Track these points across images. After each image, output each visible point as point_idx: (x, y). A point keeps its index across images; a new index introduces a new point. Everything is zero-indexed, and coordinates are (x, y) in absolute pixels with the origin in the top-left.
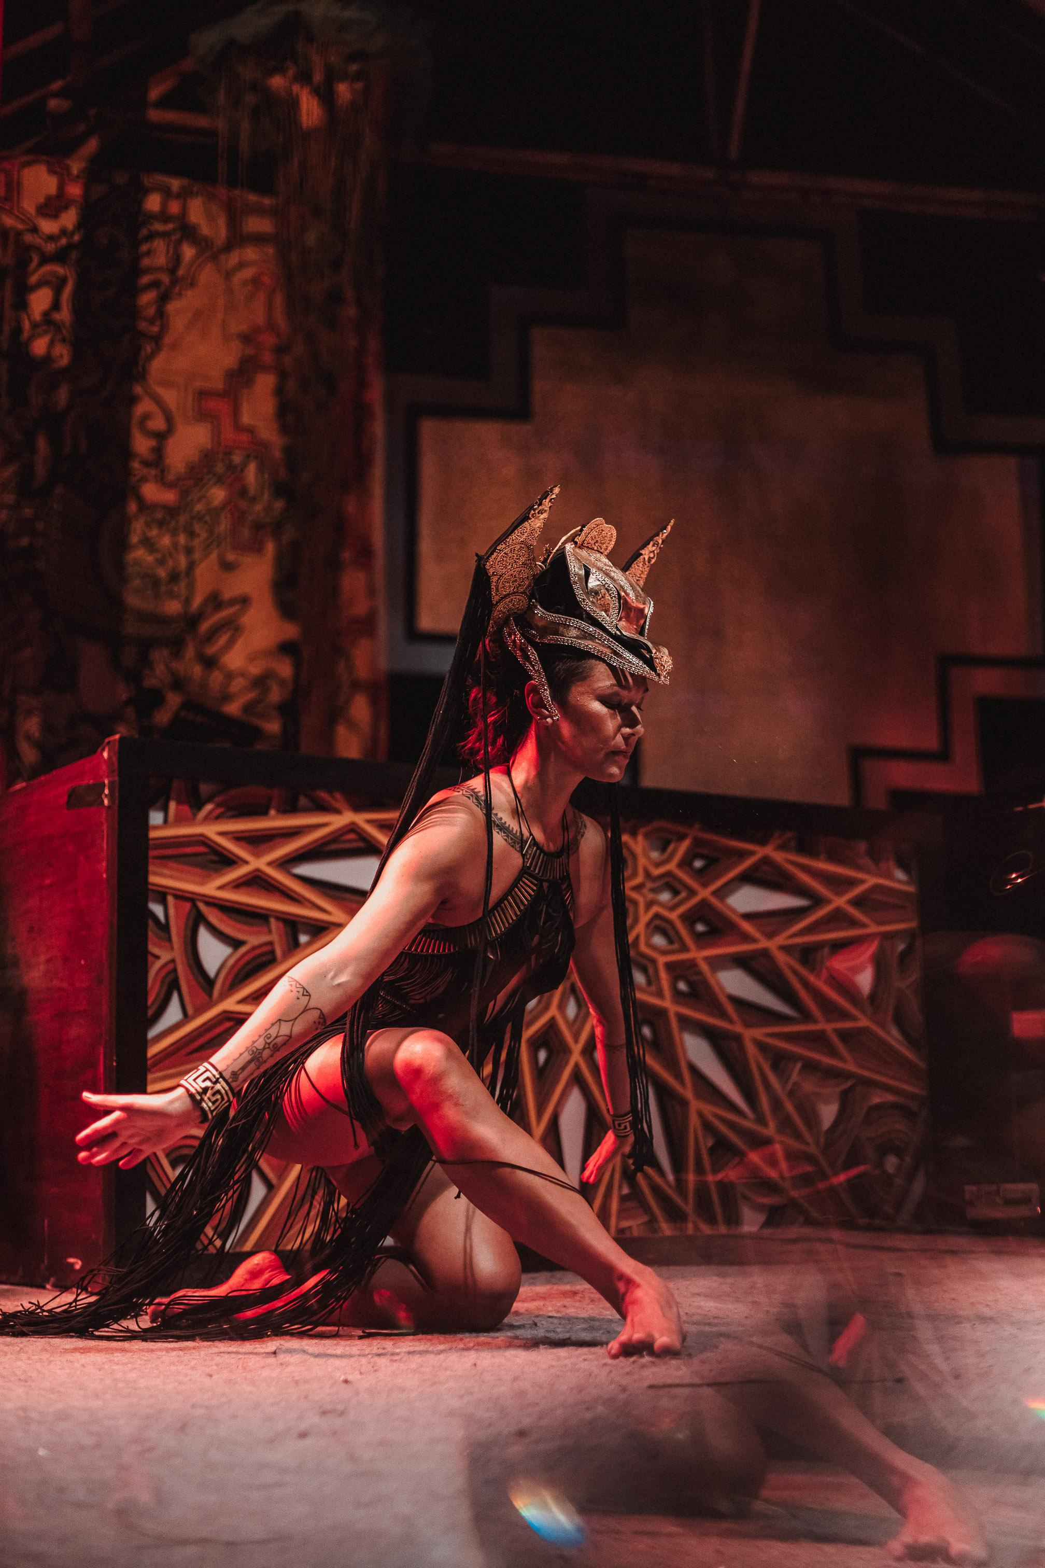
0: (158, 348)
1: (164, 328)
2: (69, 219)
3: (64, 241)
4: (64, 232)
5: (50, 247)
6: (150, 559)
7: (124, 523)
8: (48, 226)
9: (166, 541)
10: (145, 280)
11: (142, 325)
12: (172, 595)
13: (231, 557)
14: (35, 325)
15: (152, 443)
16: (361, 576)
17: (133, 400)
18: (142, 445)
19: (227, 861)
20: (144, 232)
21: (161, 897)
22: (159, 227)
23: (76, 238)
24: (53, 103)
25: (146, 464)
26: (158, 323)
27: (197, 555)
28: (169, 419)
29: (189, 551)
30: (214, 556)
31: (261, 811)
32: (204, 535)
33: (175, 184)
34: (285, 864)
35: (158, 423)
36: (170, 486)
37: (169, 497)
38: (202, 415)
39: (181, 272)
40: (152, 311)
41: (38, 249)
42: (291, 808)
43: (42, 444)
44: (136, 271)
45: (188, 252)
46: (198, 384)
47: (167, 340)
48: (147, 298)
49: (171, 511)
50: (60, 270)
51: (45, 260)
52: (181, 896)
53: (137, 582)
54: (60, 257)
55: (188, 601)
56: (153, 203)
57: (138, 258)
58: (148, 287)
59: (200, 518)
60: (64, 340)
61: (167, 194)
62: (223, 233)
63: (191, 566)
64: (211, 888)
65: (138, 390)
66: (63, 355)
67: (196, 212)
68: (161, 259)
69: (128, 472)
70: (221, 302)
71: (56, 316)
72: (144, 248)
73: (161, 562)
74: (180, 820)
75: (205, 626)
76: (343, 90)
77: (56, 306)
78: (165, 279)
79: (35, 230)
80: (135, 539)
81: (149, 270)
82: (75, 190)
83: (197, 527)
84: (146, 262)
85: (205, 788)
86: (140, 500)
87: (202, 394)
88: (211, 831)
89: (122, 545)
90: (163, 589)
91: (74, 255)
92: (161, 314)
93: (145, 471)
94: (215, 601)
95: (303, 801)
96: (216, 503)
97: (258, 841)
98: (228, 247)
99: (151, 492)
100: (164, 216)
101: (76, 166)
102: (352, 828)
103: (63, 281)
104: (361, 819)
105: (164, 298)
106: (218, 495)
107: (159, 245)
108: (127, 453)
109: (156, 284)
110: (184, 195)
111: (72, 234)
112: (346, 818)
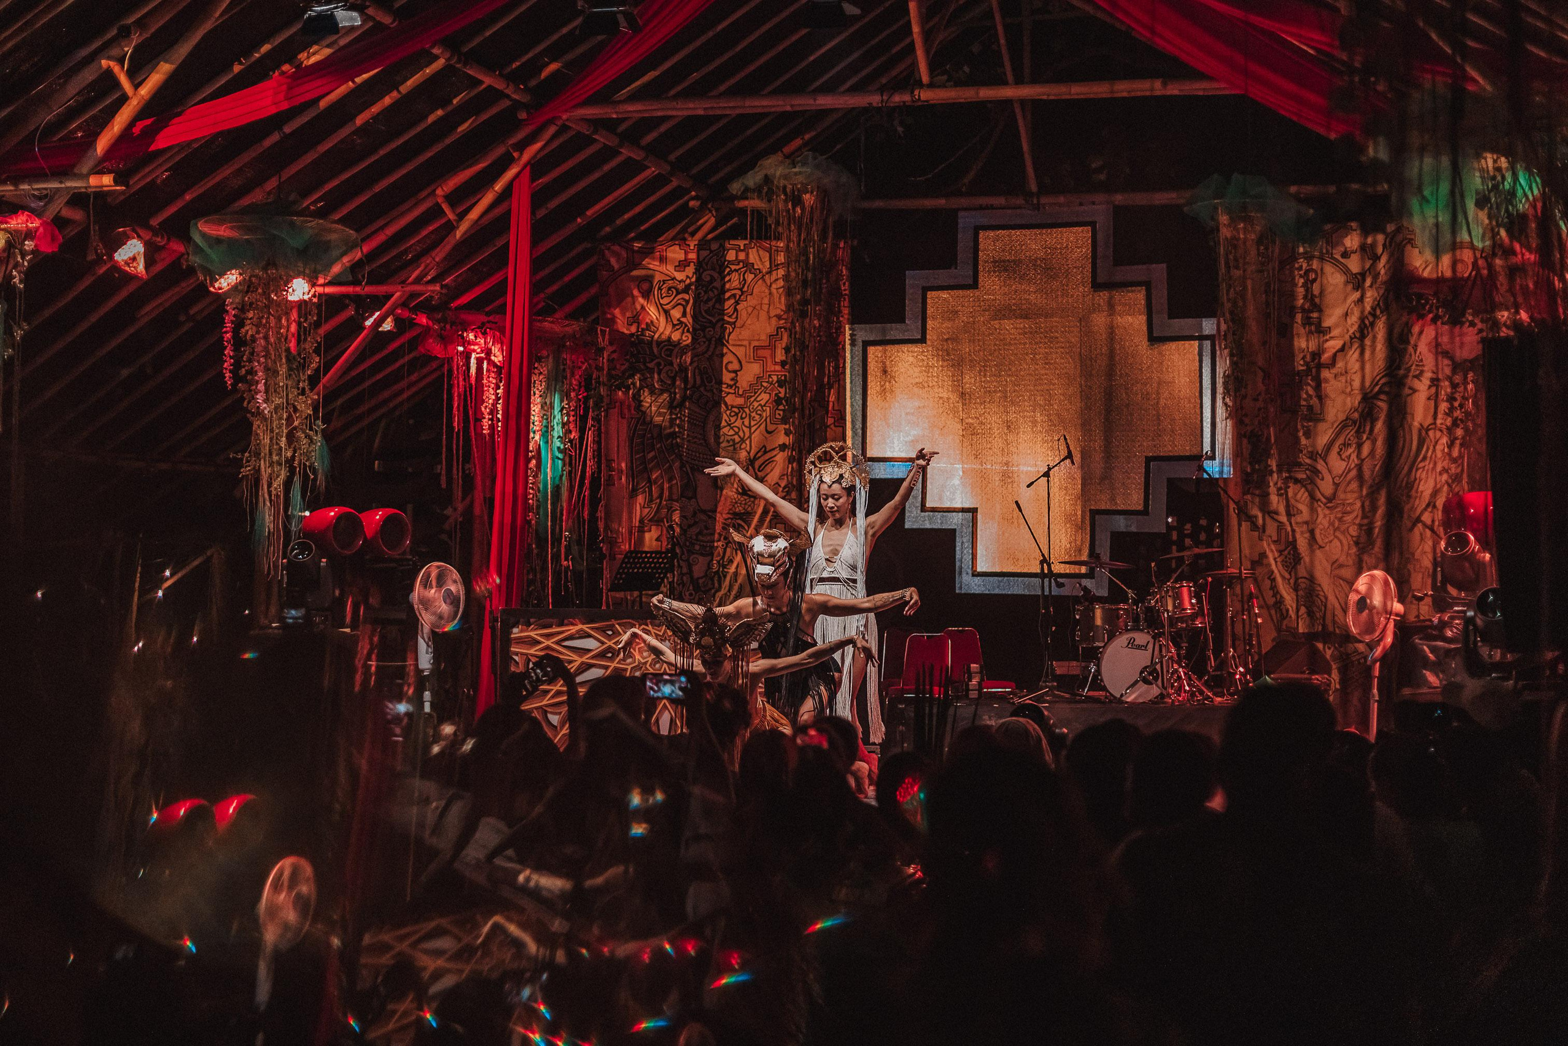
0: (734, 329)
1: (737, 318)
2: (690, 270)
3: (688, 281)
4: (687, 277)
5: (681, 286)
6: (731, 432)
7: (719, 418)
8: (679, 276)
9: (738, 423)
10: (727, 295)
11: (726, 318)
12: (741, 449)
13: (771, 428)
14: (674, 325)
15: (733, 375)
16: (841, 429)
17: (722, 355)
18: (727, 377)
19: (539, 643)
20: (728, 270)
21: (517, 654)
22: (733, 267)
23: (693, 279)
24: (692, 204)
25: (731, 386)
26: (734, 316)
27: (753, 429)
28: (740, 362)
29: (750, 427)
30: (763, 425)
31: (550, 626)
32: (757, 417)
33: (742, 243)
34: (558, 643)
35: (735, 366)
36: (741, 396)
37: (740, 401)
38: (757, 358)
39: (745, 289)
40: (731, 310)
41: (677, 289)
42: (561, 624)
43: (678, 383)
44: (723, 291)
45: (750, 277)
46: (757, 343)
47: (738, 324)
48: (728, 304)
49: (740, 407)
50: (686, 297)
51: (678, 293)
52: (522, 654)
53: (723, 445)
54: (686, 290)
55: (749, 453)
56: (731, 255)
57: (724, 285)
58: (729, 298)
59: (756, 410)
60: (688, 331)
61: (739, 250)
62: (768, 264)
63: (751, 434)
64: (532, 651)
65: (725, 350)
66: (687, 339)
67: (753, 257)
68: (736, 284)
69: (721, 391)
70: (766, 301)
71: (683, 319)
72: (727, 279)
73: (737, 433)
74: (521, 631)
75: (757, 464)
76: (808, 199)
77: (684, 314)
78: (739, 292)
79: (674, 279)
80: (723, 423)
81: (729, 290)
82: (692, 256)
83: (753, 414)
84: (727, 286)
85: (532, 620)
86: (726, 404)
87: (757, 348)
88: (532, 634)
89: (718, 427)
90: (737, 446)
91: (693, 287)
92: (736, 310)
93: (727, 390)
94: (764, 450)
95: (566, 621)
96: (763, 403)
97: (548, 636)
98: (770, 272)
99: (729, 399)
100: (737, 261)
101: (693, 243)
102: (582, 630)
103: (687, 302)
104: (585, 627)
105: (737, 303)
106: (764, 397)
107: (735, 276)
108: (720, 383)
109: (734, 296)
110: (746, 249)
111: (690, 279)
112: (580, 626)
